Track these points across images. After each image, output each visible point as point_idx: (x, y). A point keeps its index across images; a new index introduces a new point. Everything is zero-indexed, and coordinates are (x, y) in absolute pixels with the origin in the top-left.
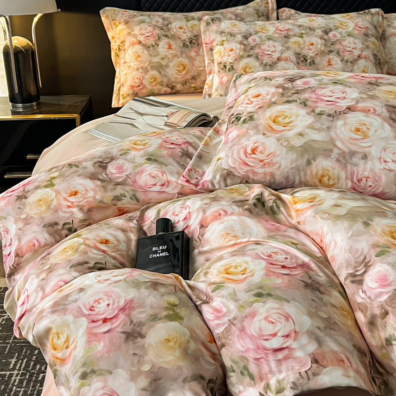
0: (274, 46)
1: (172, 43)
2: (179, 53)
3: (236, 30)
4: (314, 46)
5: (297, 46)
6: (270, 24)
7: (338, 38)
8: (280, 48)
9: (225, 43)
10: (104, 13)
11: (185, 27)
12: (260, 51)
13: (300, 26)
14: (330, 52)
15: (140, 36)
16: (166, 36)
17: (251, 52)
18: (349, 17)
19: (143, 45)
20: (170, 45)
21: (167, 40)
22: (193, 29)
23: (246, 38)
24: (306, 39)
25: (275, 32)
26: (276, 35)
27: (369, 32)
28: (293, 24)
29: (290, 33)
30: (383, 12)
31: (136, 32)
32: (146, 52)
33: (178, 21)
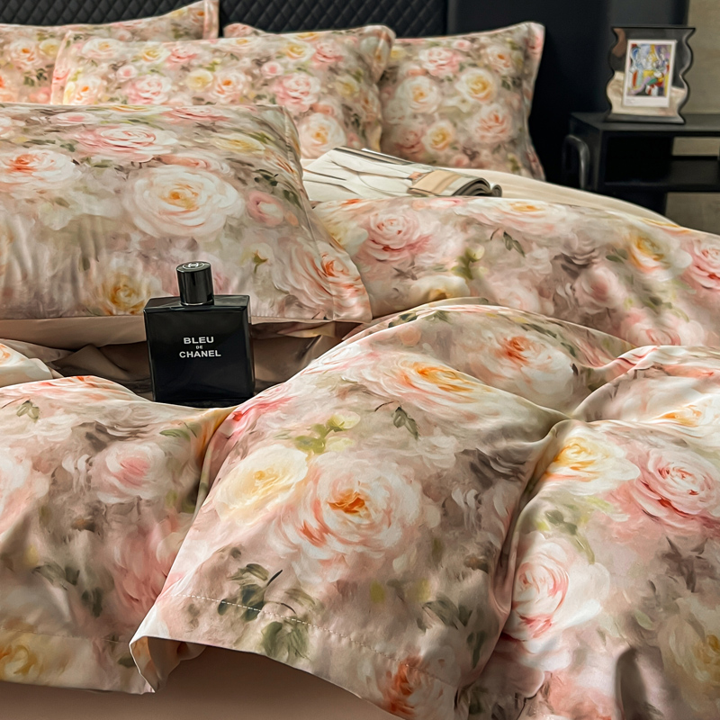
0: (159, 85)
1: (5, 76)
2: (15, 95)
3: (104, 54)
4: (231, 86)
5: (199, 85)
6: (167, 46)
7: (279, 74)
8: (168, 88)
9: (80, 76)
11: (33, 50)
12: (133, 92)
13: (216, 50)
14: (259, 97)
17: (117, 93)
18: (311, 37)
22: (47, 54)
23: (115, 68)
24: (221, 74)
25: (168, 60)
26: (168, 65)
27: (342, 65)
28: (205, 48)
29: (194, 62)
30: (392, 34)
33: (24, 39)
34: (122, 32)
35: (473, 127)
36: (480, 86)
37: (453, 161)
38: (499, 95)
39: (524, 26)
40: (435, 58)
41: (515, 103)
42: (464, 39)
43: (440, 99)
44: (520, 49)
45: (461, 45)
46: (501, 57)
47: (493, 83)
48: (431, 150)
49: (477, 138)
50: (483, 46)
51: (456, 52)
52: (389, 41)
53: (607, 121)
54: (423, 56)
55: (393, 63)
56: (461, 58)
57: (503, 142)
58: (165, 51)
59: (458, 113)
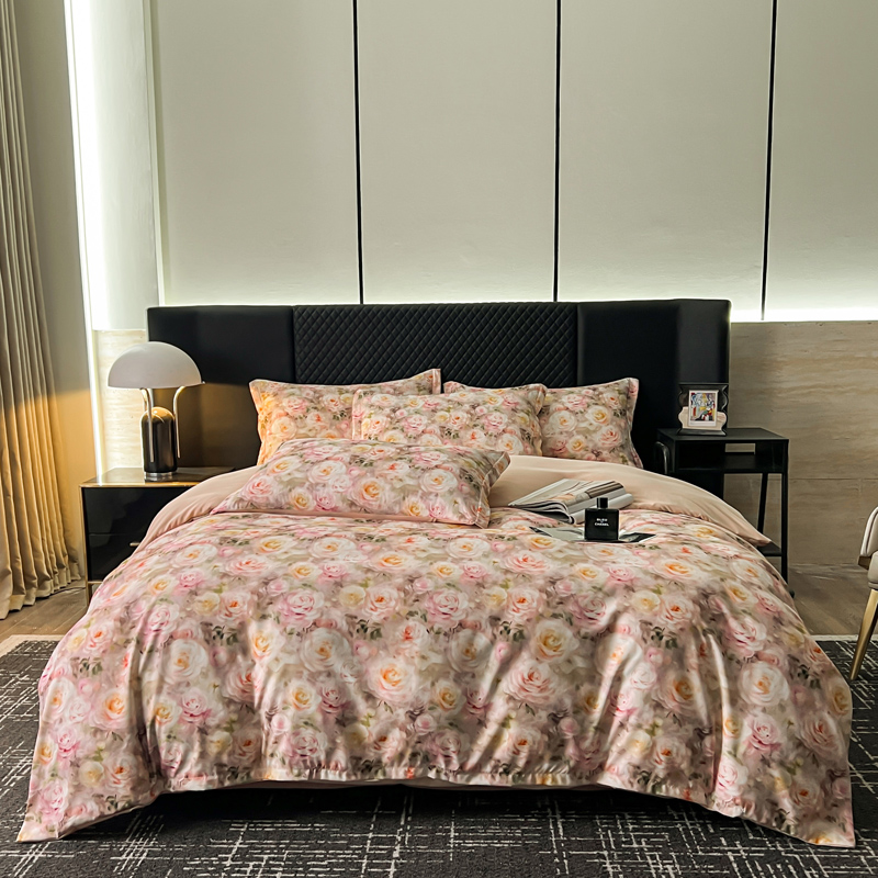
0: (420, 420)
1: (321, 415)
2: (328, 426)
3: (386, 404)
4: (459, 420)
5: (442, 420)
6: (421, 398)
7: (485, 413)
8: (426, 421)
9: (372, 416)
11: (337, 400)
12: (407, 424)
13: (449, 401)
14: (475, 426)
15: (288, 408)
16: (315, 408)
17: (397, 425)
18: (501, 392)
19: (291, 417)
20: (319, 418)
21: (316, 412)
22: (346, 402)
23: (394, 411)
24: (453, 413)
25: (424, 406)
26: (424, 409)
27: (519, 407)
28: (443, 399)
29: (438, 407)
30: (545, 387)
31: (284, 404)
32: (293, 424)
33: (330, 394)
34: (388, 389)
35: (598, 439)
36: (601, 415)
37: (586, 457)
38: (612, 420)
39: (626, 380)
40: (572, 400)
41: (623, 424)
42: (590, 388)
43: (576, 423)
44: (624, 393)
45: (587, 392)
46: (613, 399)
47: (609, 414)
48: (572, 452)
49: (600, 445)
50: (601, 393)
51: (584, 397)
52: (544, 392)
53: (679, 434)
54: (565, 399)
56: (587, 400)
57: (616, 446)
58: (421, 401)
59: (588, 431)
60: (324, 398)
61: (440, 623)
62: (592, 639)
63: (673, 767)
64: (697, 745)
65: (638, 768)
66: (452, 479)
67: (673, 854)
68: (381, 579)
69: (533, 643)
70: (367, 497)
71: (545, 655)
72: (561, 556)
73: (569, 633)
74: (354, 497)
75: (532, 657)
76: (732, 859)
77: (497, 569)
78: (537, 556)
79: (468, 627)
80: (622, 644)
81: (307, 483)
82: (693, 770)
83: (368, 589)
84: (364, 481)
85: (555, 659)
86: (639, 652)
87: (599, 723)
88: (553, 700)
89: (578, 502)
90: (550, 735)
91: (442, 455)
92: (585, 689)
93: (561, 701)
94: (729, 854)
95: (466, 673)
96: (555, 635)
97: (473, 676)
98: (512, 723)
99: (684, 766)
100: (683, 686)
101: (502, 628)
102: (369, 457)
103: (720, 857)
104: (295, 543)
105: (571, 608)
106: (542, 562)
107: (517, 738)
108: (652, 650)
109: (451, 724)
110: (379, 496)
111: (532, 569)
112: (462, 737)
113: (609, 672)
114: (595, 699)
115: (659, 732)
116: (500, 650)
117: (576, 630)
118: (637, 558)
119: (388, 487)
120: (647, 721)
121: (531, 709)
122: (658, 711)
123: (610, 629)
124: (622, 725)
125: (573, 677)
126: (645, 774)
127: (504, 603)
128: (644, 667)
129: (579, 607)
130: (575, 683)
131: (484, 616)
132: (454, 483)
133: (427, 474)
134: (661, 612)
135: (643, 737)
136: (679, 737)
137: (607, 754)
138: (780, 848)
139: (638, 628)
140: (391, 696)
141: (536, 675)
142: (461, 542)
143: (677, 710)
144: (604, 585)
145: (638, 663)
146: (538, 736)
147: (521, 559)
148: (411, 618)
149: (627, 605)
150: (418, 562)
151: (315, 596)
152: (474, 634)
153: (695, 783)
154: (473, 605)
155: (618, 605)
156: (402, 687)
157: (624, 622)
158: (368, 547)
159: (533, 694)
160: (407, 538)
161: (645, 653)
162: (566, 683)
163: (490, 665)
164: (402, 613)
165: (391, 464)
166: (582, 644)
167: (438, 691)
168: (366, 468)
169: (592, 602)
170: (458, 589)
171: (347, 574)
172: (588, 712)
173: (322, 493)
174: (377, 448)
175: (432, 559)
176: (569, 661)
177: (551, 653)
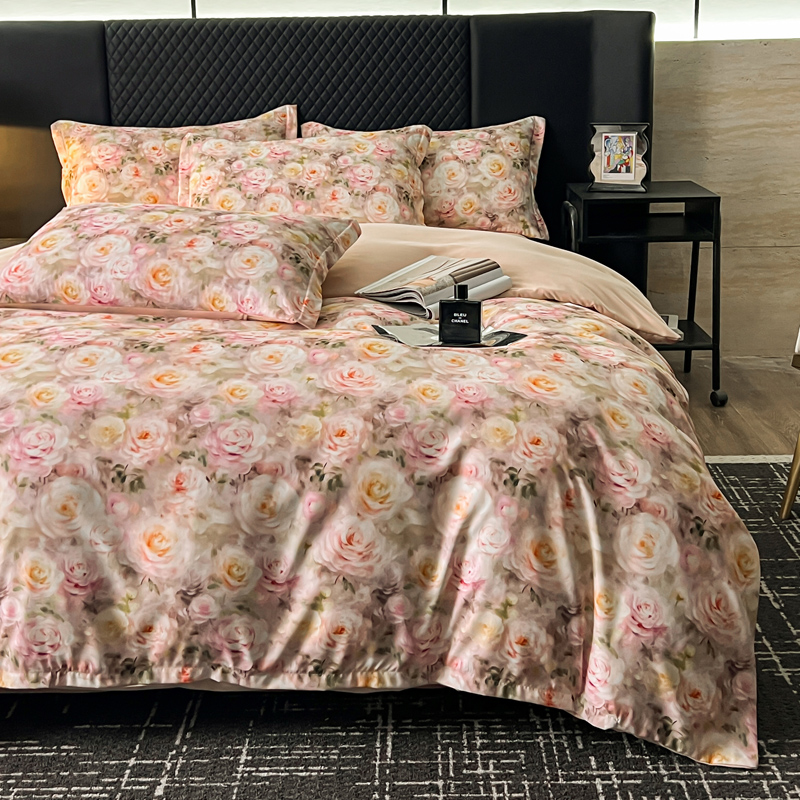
0: (264, 174)
1: (140, 168)
2: (149, 182)
3: (220, 152)
4: (316, 174)
5: (293, 174)
6: (266, 145)
7: (350, 165)
8: (271, 176)
9: (203, 169)
10: (56, 128)
11: (160, 147)
12: (245, 180)
13: (303, 148)
14: (337, 182)
15: (98, 159)
16: (133, 159)
17: (233, 181)
18: (372, 137)
19: (102, 171)
20: (137, 171)
21: (133, 165)
22: (171, 150)
23: (230, 162)
24: (308, 165)
25: (269, 156)
26: (269, 160)
27: (395, 157)
28: (295, 146)
29: (288, 157)
30: (429, 130)
31: (93, 154)
32: (103, 180)
33: (153, 140)
34: (226, 132)
35: (493, 197)
36: (497, 167)
37: (478, 222)
38: (511, 173)
39: (530, 119)
40: (462, 147)
41: (524, 179)
42: (485, 131)
43: (467, 178)
44: (527, 137)
45: (482, 136)
46: (511, 144)
47: (507, 165)
48: (461, 214)
49: (495, 206)
50: (498, 137)
51: (478, 142)
52: (428, 135)
54: (454, 145)
55: (431, 152)
56: (482, 146)
57: (515, 208)
58: (265, 149)
59: (481, 187)
60: (144, 145)
61: (225, 467)
62: (430, 485)
63: (530, 661)
64: (560, 630)
65: (487, 662)
66: (270, 260)
67: (526, 783)
68: (148, 407)
69: (354, 493)
70: (156, 286)
71: (368, 509)
72: (397, 368)
73: (400, 477)
74: (138, 286)
75: (351, 513)
76: (600, 788)
77: (311, 388)
78: (367, 369)
79: (266, 472)
80: (468, 492)
81: (79, 267)
82: (556, 664)
83: (129, 421)
84: (153, 264)
85: (382, 513)
86: (489, 502)
87: (438, 602)
88: (378, 571)
89: (438, 289)
90: (374, 619)
91: (261, 226)
92: (420, 554)
93: (388, 571)
94: (598, 780)
95: (262, 537)
96: (382, 481)
97: (273, 540)
98: (326, 604)
99: (544, 659)
100: (543, 549)
101: (312, 473)
102: (162, 229)
103: (585, 787)
104: (42, 355)
105: (403, 442)
106: (373, 377)
107: (332, 624)
108: (505, 499)
109: (240, 608)
110: (171, 284)
111: (358, 388)
112: (256, 625)
113: (451, 531)
114: (433, 568)
115: (513, 613)
116: (309, 504)
117: (409, 474)
118: (495, 369)
119: (182, 271)
120: (497, 599)
121: (349, 584)
122: (512, 585)
123: (453, 470)
124: (467, 604)
125: (405, 539)
126: (494, 671)
127: (318, 437)
128: (495, 523)
129: (414, 440)
130: (408, 546)
131: (288, 456)
132: (273, 265)
133: (236, 254)
134: (517, 446)
135: (492, 620)
136: (538, 620)
137: (448, 643)
138: (663, 772)
139: (488, 470)
140: (158, 570)
141: (356, 537)
142: (267, 350)
143: (536, 582)
144: (446, 410)
145: (486, 517)
146: (359, 620)
147: (346, 375)
148: (184, 461)
149: (475, 436)
150: (201, 380)
151: (58, 431)
152: (274, 482)
153: (559, 681)
154: (273, 441)
155: (462, 437)
156: (171, 558)
157: (470, 460)
158: (138, 360)
159: (354, 564)
160: (192, 345)
161: (495, 504)
162: (396, 547)
163: (296, 524)
164: (172, 455)
165: (189, 239)
166: (417, 494)
167: (221, 563)
168: (156, 246)
169: (431, 433)
170: (254, 420)
171: (103, 400)
172: (425, 586)
173: (98, 280)
174: (176, 216)
175: (222, 376)
176: (400, 516)
177: (376, 506)
